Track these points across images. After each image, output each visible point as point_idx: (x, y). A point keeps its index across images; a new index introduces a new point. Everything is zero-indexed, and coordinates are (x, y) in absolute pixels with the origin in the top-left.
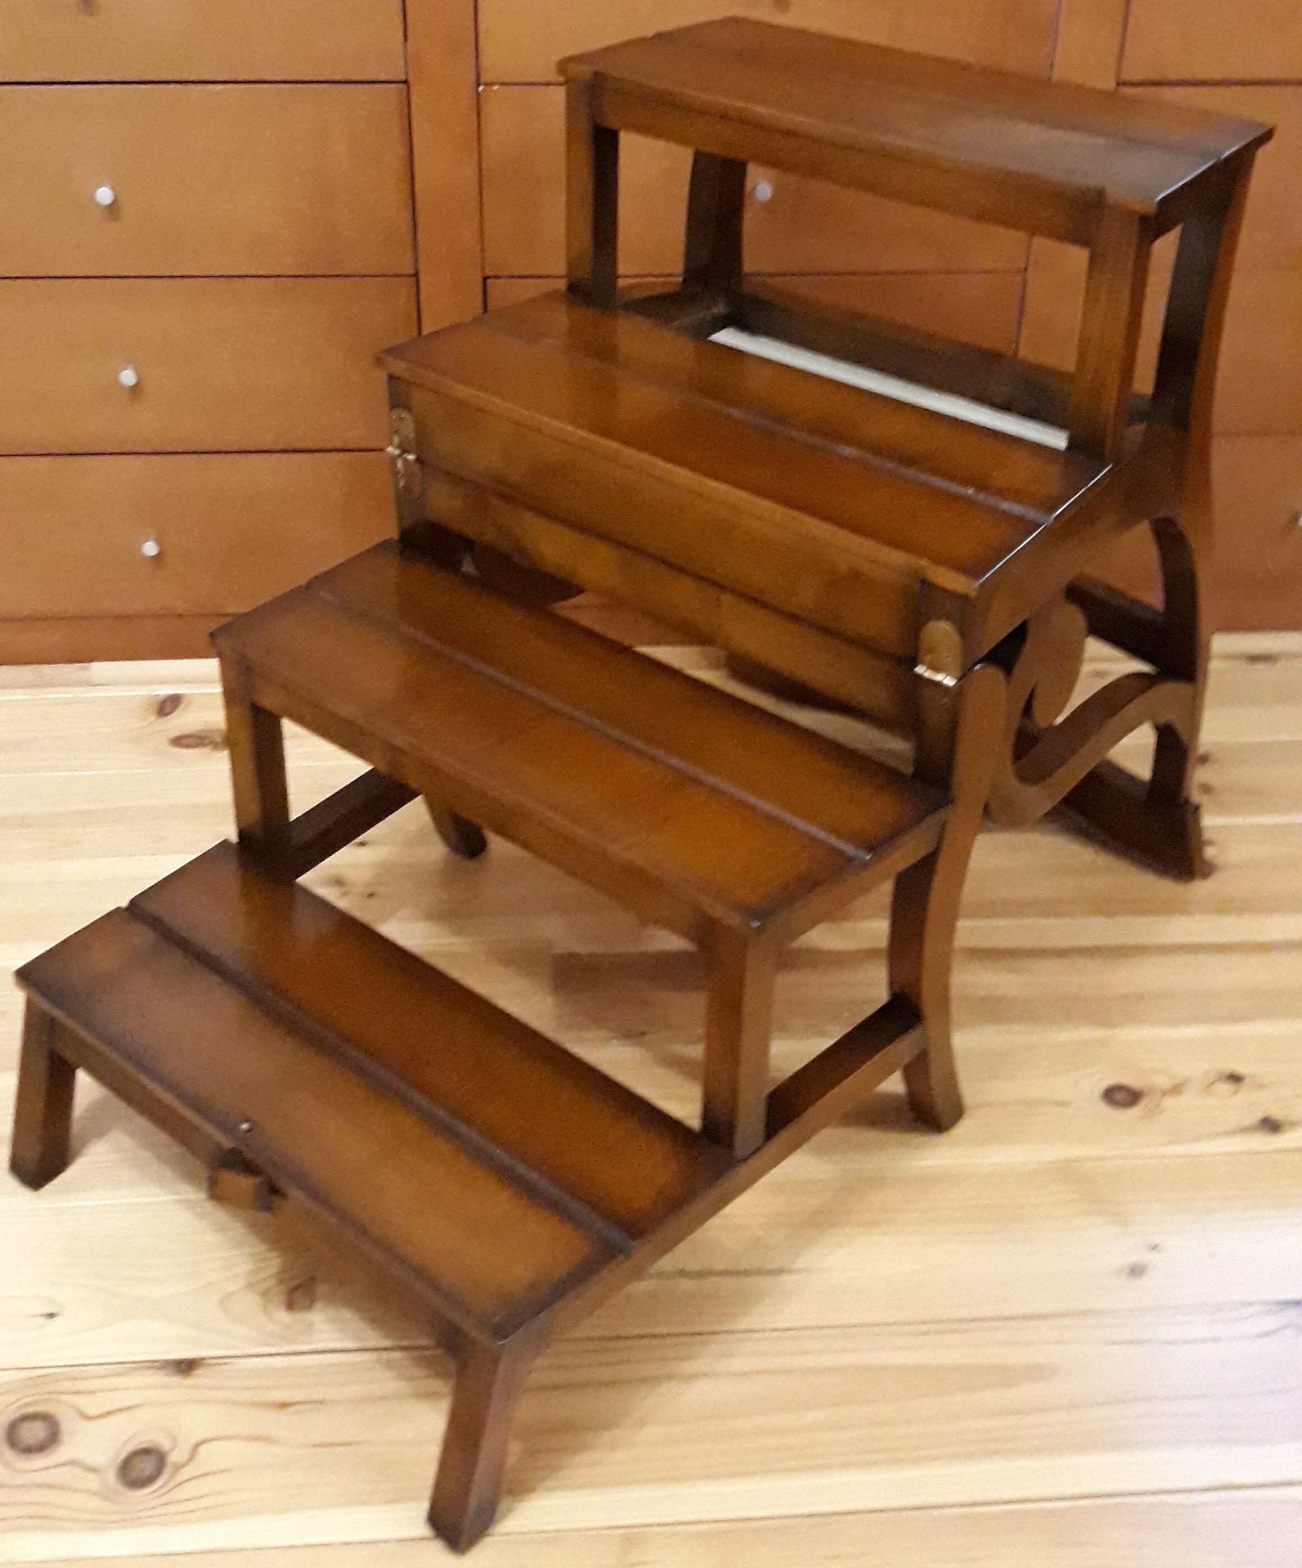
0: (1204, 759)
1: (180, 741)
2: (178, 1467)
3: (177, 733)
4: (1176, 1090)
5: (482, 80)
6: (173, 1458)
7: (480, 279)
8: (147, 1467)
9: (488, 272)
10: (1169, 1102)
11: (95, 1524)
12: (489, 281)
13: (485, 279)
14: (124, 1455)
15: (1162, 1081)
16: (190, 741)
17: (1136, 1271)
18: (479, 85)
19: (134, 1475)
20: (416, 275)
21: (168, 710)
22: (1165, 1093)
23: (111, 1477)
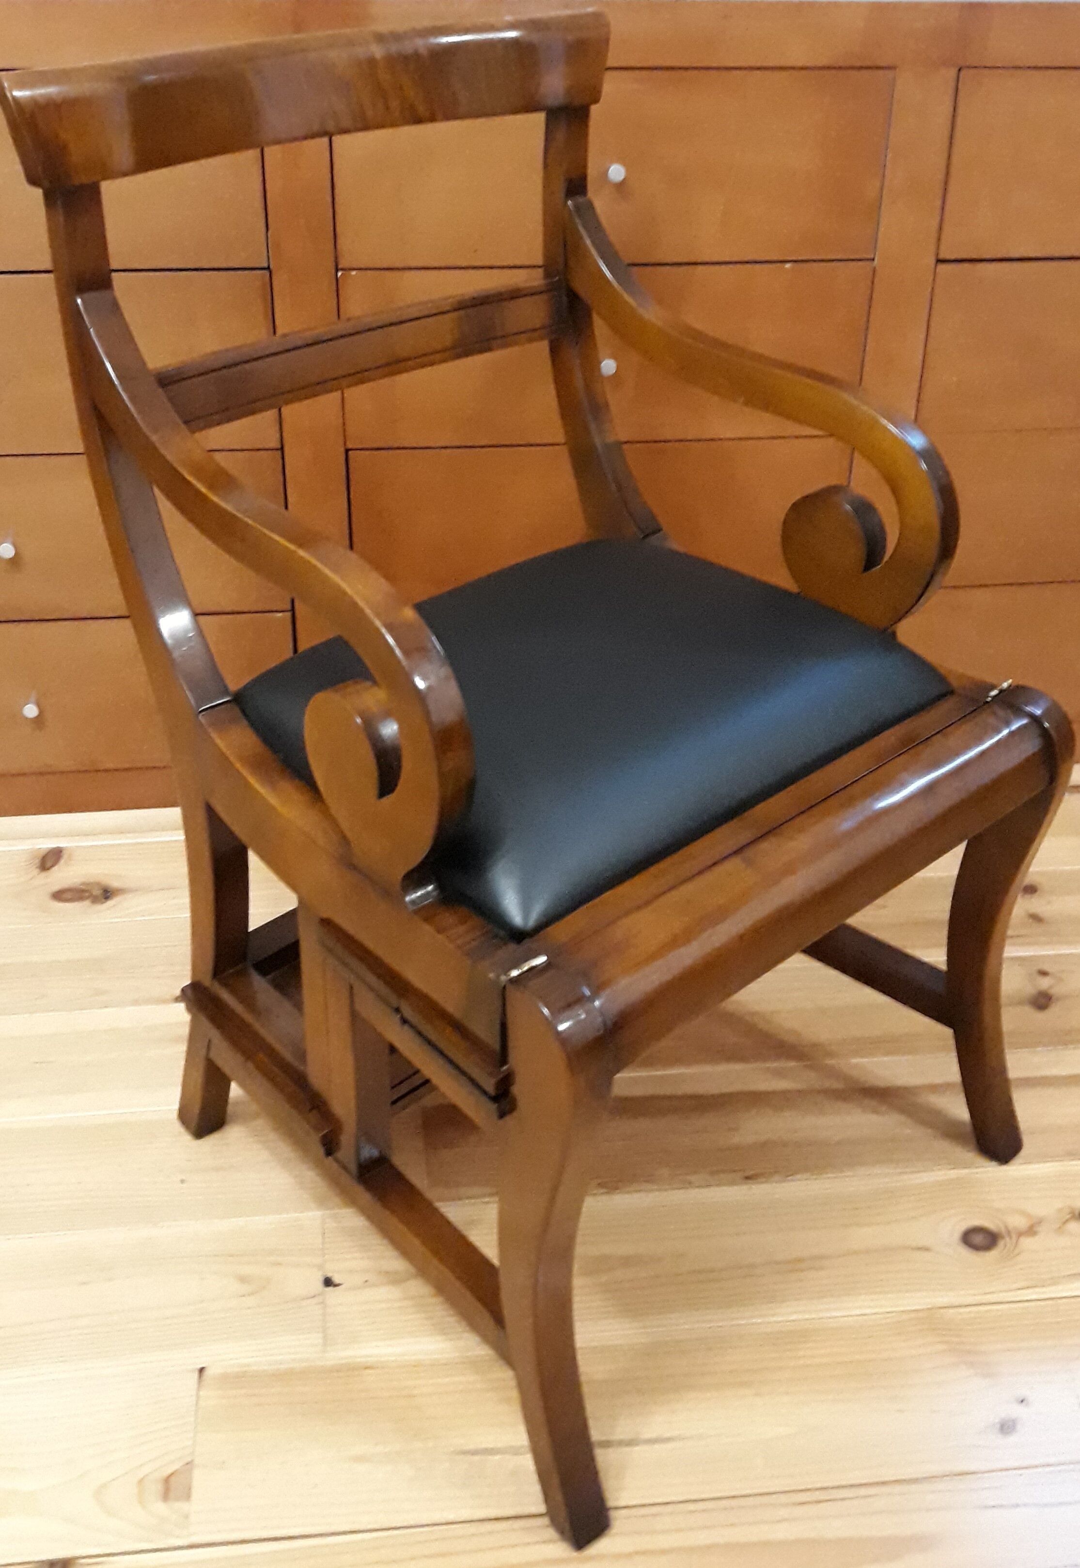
0: (1031, 890)
1: (59, 896)
3: (56, 888)
4: (1031, 1231)
5: (340, 266)
7: (342, 450)
9: (350, 446)
10: (1027, 1243)
12: (350, 452)
13: (347, 451)
15: (1018, 1222)
16: (68, 895)
17: (1006, 1427)
18: (337, 270)
20: (282, 449)
21: (49, 864)
22: (1020, 1234)
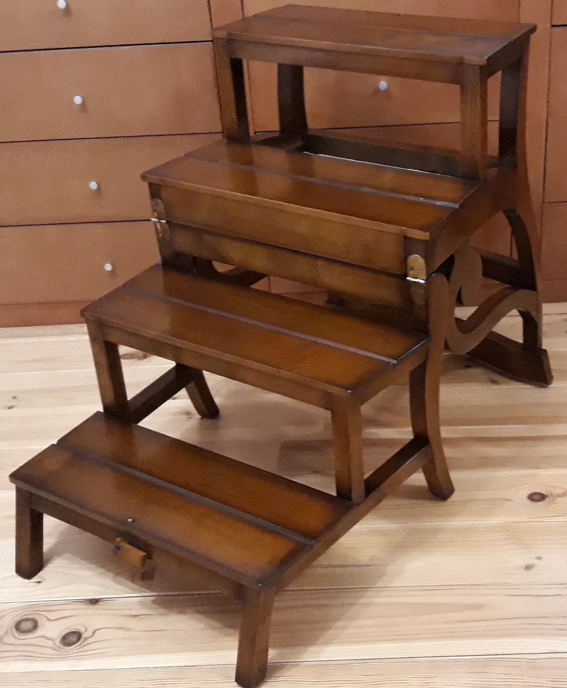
2: (86, 639)
6: (84, 636)
8: (73, 638)
10: (560, 499)
11: (50, 659)
14: (63, 634)
17: (528, 568)
19: (67, 641)
22: (558, 496)
23: (58, 642)
